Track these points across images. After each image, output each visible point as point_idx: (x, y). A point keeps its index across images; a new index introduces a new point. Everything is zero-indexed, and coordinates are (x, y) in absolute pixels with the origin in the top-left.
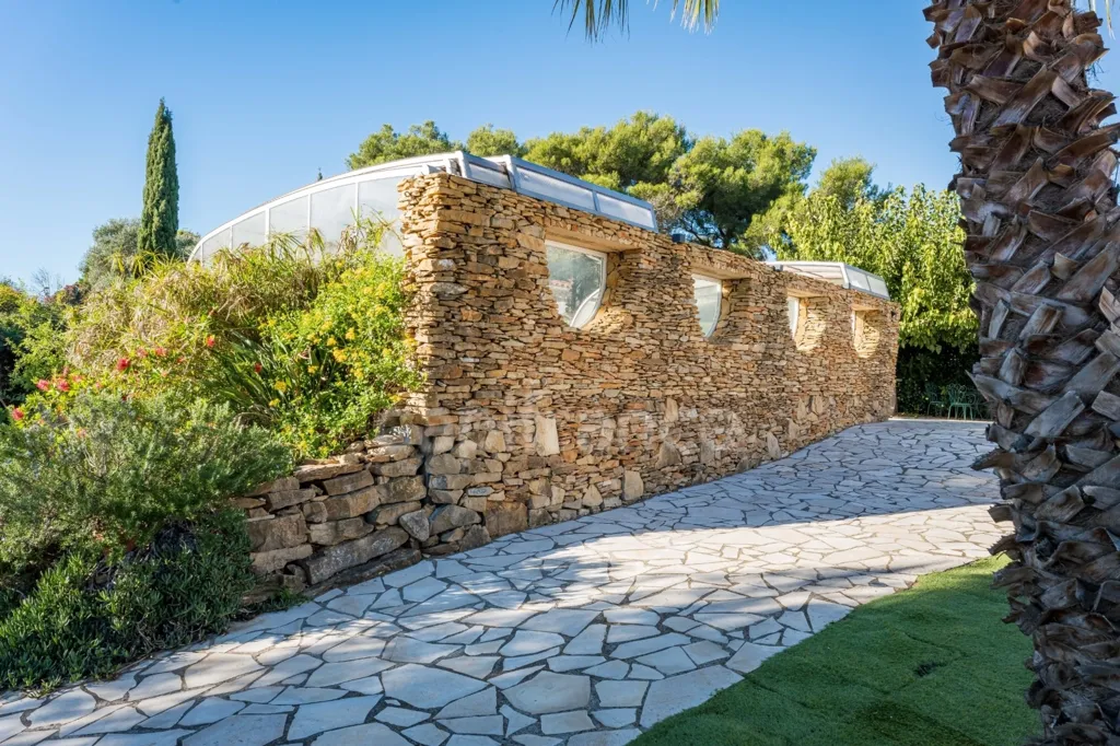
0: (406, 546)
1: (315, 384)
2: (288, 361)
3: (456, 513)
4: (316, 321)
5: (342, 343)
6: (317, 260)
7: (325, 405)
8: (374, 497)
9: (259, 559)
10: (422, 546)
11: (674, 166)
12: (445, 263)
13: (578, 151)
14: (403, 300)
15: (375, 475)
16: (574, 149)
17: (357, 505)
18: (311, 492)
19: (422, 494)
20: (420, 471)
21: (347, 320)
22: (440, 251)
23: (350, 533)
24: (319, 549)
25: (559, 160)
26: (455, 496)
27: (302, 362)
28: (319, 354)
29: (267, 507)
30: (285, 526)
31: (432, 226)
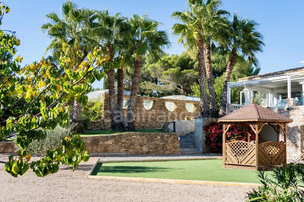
0: (101, 129)
1: (93, 114)
2: (91, 112)
3: (107, 127)
4: (93, 108)
5: (96, 110)
6: (94, 101)
7: (94, 116)
8: (98, 125)
9: (88, 128)
10: (103, 130)
11: (195, 64)
12: (105, 102)
13: (170, 61)
14: (101, 106)
15: (99, 123)
16: (169, 61)
17: (96, 125)
18: (92, 123)
19: (103, 125)
20: (103, 123)
21: (96, 108)
22: (105, 101)
23: (96, 127)
24: (93, 128)
25: (164, 64)
26: (107, 125)
27: (92, 112)
28: (94, 111)
29: (89, 124)
30: (90, 126)
31: (104, 98)
